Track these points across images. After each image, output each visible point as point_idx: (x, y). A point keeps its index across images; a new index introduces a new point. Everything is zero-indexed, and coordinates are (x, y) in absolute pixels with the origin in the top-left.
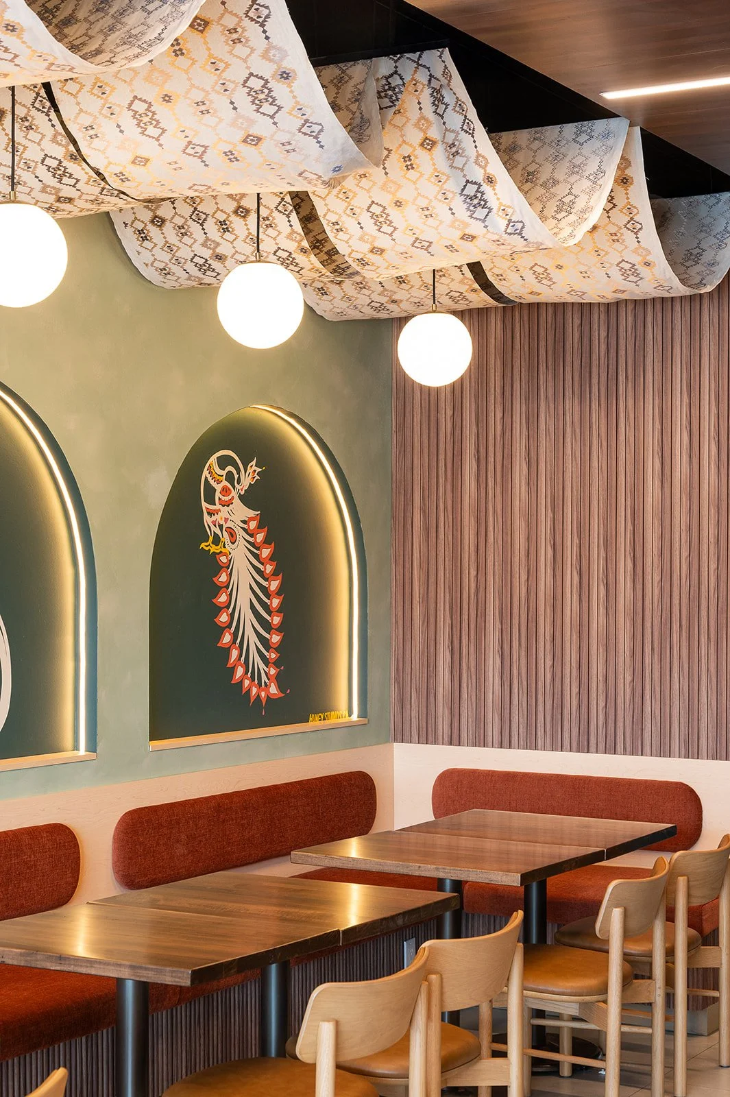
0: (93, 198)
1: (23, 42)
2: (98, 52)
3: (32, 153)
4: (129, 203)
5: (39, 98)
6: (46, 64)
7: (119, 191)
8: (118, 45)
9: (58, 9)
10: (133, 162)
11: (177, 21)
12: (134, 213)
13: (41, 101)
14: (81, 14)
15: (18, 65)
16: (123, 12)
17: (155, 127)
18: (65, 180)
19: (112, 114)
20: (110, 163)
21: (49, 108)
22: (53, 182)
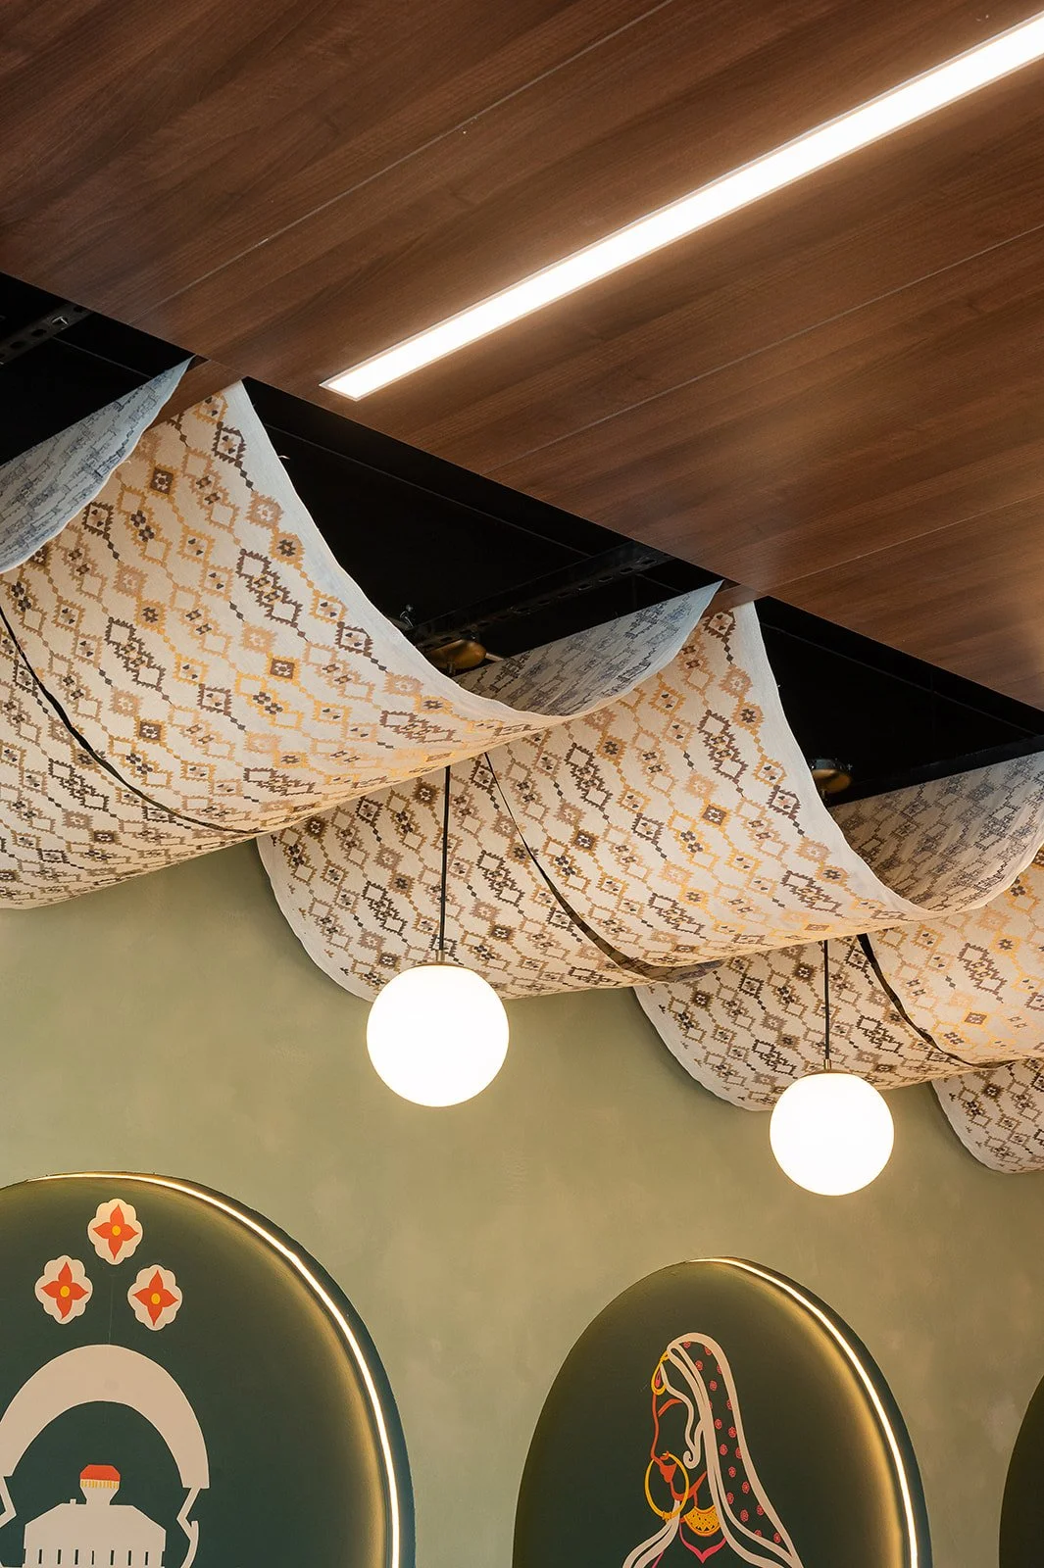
0: (918, 1064)
1: (846, 890)
2: (927, 896)
3: (845, 1015)
4: (962, 1069)
5: (854, 952)
6: (872, 912)
7: (948, 1054)
8: (950, 887)
9: (877, 852)
10: (967, 1020)
11: (1019, 856)
12: (962, 1083)
13: (856, 955)
14: (904, 856)
15: (840, 915)
16: (953, 850)
17: (991, 978)
18: (885, 1045)
19: (940, 966)
20: (939, 1023)
21: (866, 963)
22: (871, 1048)
